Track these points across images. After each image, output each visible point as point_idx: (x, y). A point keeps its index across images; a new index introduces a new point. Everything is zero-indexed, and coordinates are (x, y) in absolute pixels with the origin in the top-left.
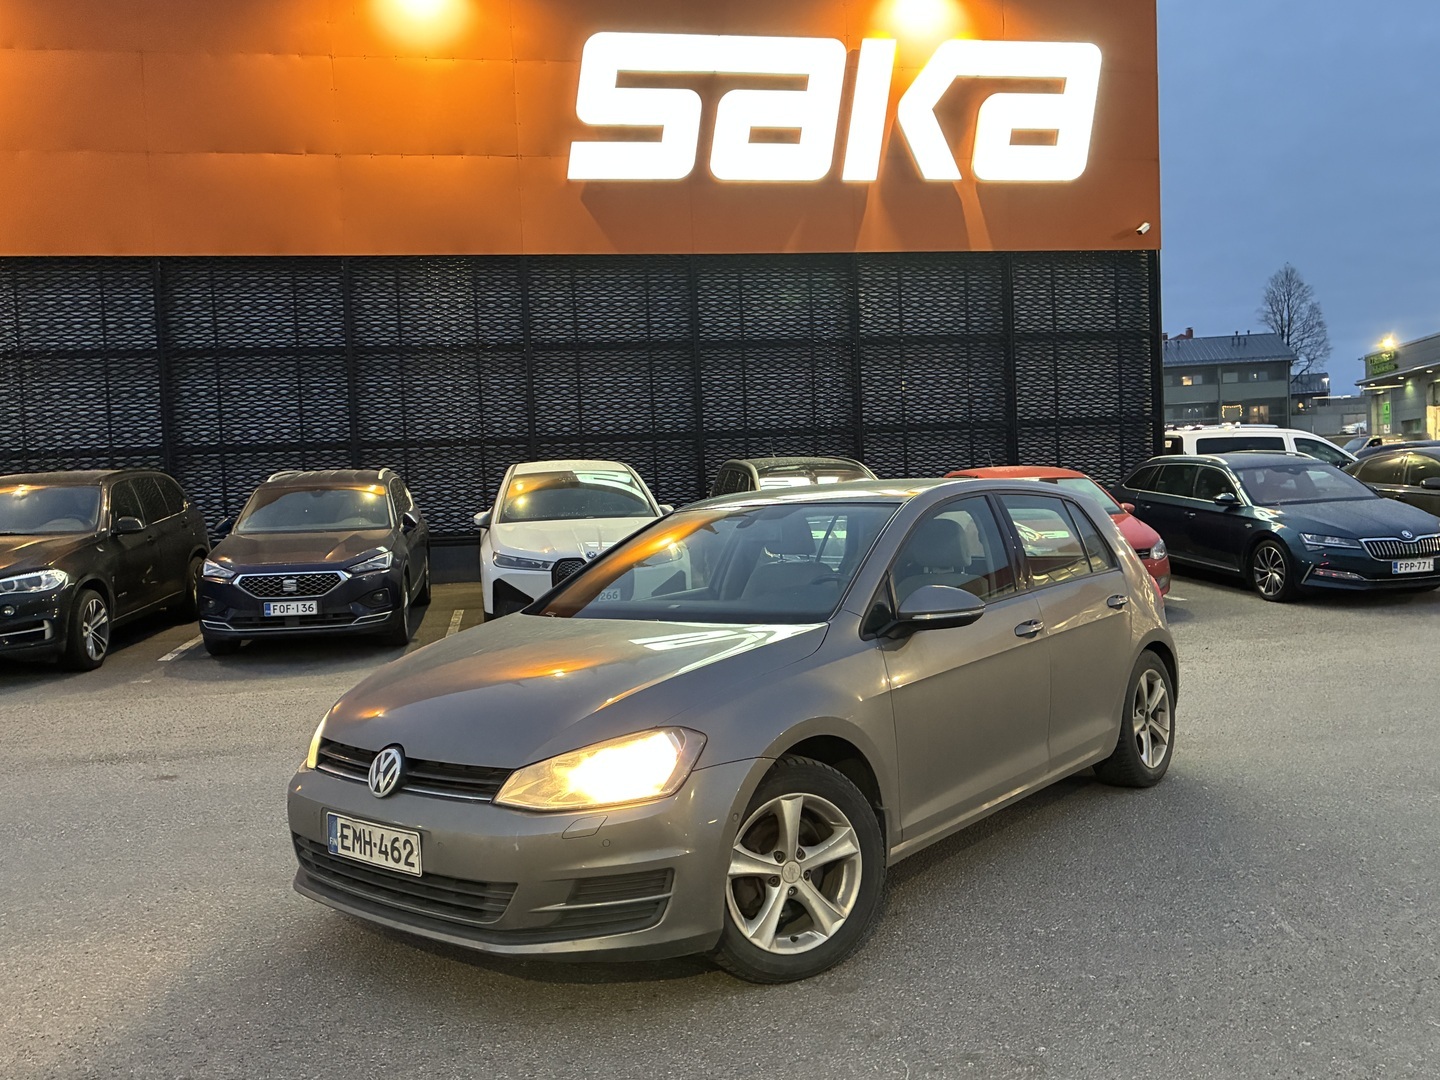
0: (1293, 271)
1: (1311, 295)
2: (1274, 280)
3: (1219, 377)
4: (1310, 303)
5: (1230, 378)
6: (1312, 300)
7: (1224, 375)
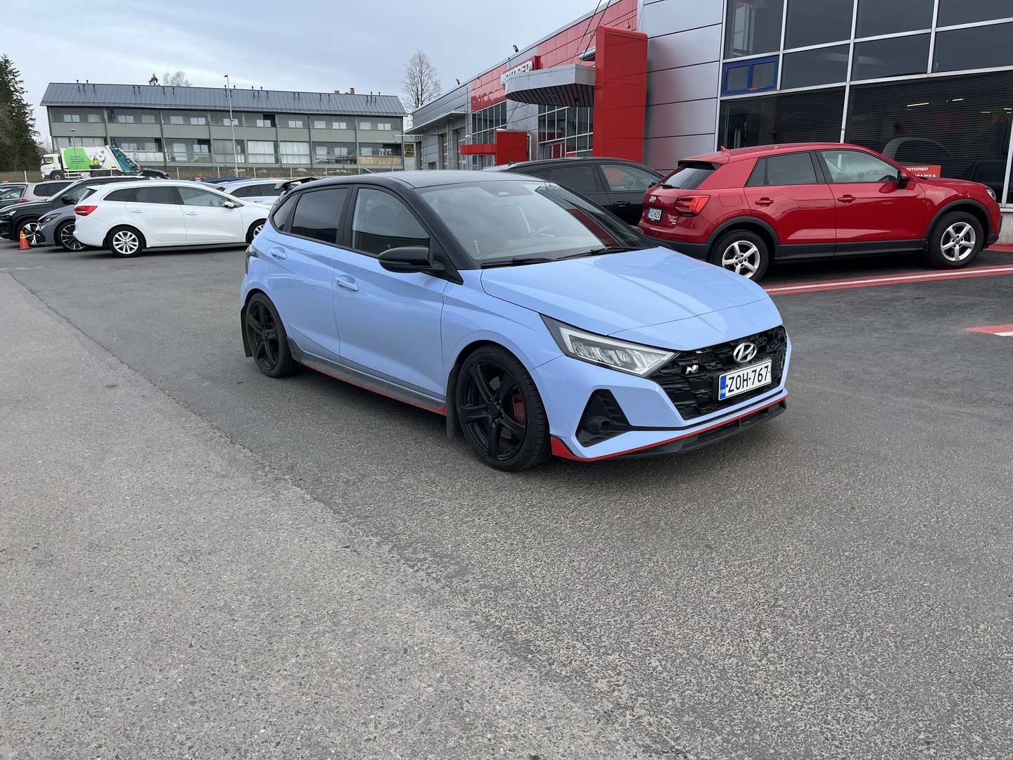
0: (424, 56)
1: (435, 74)
2: (412, 61)
3: (356, 125)
4: (434, 81)
5: (365, 126)
6: (437, 78)
7: (361, 123)
